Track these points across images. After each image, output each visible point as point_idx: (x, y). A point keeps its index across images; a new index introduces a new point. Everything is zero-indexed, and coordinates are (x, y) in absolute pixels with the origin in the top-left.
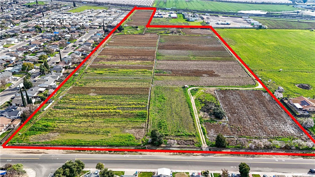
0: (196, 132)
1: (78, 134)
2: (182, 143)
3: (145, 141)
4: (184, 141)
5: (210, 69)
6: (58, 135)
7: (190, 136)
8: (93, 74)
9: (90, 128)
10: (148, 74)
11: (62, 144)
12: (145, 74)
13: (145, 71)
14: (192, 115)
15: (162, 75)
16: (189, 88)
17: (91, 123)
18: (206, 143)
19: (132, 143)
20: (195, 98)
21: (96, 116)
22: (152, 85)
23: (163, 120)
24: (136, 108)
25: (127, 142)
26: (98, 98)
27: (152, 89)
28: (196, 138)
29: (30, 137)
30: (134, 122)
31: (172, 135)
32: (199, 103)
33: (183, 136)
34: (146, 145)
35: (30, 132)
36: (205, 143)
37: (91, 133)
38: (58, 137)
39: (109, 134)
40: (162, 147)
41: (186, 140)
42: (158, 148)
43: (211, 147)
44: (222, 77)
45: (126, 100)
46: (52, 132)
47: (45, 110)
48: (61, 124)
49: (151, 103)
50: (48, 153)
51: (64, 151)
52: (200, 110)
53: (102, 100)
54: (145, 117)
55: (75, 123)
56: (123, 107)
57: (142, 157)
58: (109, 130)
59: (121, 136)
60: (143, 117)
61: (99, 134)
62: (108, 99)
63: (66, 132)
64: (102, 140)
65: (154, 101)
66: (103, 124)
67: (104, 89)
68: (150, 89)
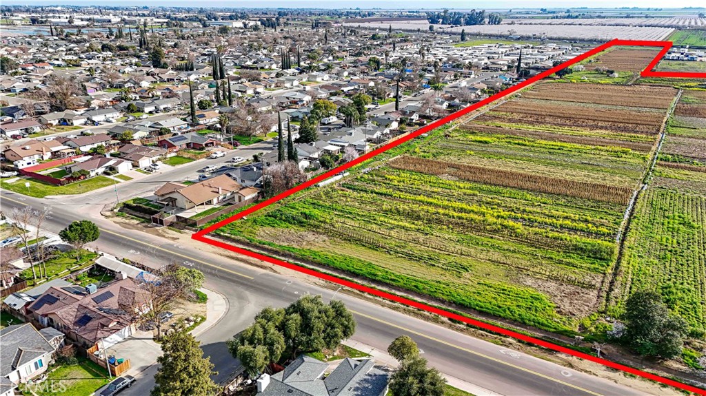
1: (376, 252)
3: (593, 329)
6: (325, 241)
8: (462, 141)
9: (413, 245)
10: (632, 161)
11: (323, 262)
12: (623, 159)
13: (625, 152)
15: (685, 168)
17: (419, 235)
19: (542, 320)
21: (440, 222)
22: (641, 185)
23: (682, 284)
24: (575, 230)
25: (523, 312)
26: (459, 187)
27: (642, 194)
29: (260, 229)
30: (560, 262)
34: (596, 344)
35: (267, 219)
37: (409, 257)
38: (322, 244)
39: (464, 273)
42: (652, 367)
45: (542, 205)
46: (313, 231)
47: (321, 186)
48: (342, 220)
49: (633, 225)
50: (279, 273)
51: (322, 282)
53: (469, 192)
54: (604, 259)
55: (378, 225)
56: (529, 219)
57: (573, 376)
58: (468, 265)
59: (503, 290)
60: (597, 258)
61: (434, 265)
62: (486, 193)
63: (345, 239)
64: (437, 282)
65: (646, 224)
66: (454, 244)
67: (483, 171)
68: (635, 193)
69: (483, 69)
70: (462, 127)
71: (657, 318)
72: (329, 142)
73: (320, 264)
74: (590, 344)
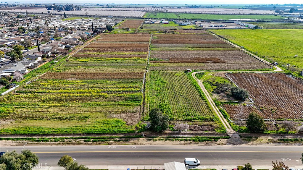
0: (214, 115)
1: (42, 121)
2: (196, 128)
3: (140, 127)
4: (199, 126)
5: (213, 57)
6: (12, 122)
7: (206, 120)
8: (75, 62)
9: (61, 113)
10: (141, 62)
11: (13, 133)
12: (138, 62)
13: (138, 59)
14: (202, 98)
15: (158, 62)
16: (193, 72)
17: (63, 108)
18: (232, 128)
19: (122, 130)
20: (203, 81)
21: (72, 100)
22: (146, 71)
23: (165, 103)
24: (127, 91)
25: (114, 129)
26: (78, 83)
27: (147, 74)
28: (215, 122)
30: (124, 105)
31: (180, 119)
32: (210, 85)
33: (196, 120)
34: (142, 132)
36: (230, 128)
37: (60, 119)
38: (11, 124)
39: (87, 120)
40: (166, 134)
41: (201, 124)
42: (161, 135)
43: (241, 133)
44: (230, 63)
45: (114, 84)
46: (4, 119)
47: (3, 95)
48: (20, 109)
49: (146, 86)
51: (14, 143)
52: (213, 92)
53: (82, 84)
54: (139, 100)
55: (41, 108)
56: (110, 91)
57: (137, 148)
58: (88, 116)
59: (105, 122)
60: (137, 100)
61: (73, 120)
62: (90, 83)
63: (24, 119)
64: (76, 127)
65: (150, 84)
66: (80, 108)
67: (87, 74)
68: (145, 74)
69: (77, 30)
70: (73, 56)
71: (159, 117)
72: (3, 71)
73: (11, 135)
74: (140, 133)
